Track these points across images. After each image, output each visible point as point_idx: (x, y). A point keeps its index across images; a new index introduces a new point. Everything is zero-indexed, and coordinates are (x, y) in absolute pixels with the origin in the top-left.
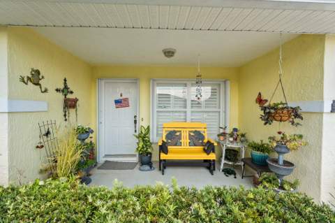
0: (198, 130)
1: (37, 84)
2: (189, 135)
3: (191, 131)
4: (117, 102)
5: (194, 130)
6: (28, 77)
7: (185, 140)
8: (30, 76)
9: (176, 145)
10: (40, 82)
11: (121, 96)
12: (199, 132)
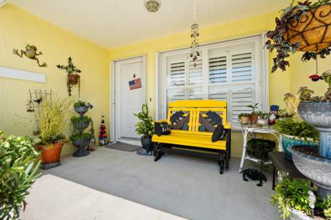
0: (212, 110)
1: (33, 58)
2: (200, 116)
3: (203, 112)
4: (131, 83)
5: (207, 110)
6: (22, 51)
7: (194, 123)
8: (25, 50)
9: (181, 129)
10: (37, 57)
11: (134, 76)
12: (214, 113)
